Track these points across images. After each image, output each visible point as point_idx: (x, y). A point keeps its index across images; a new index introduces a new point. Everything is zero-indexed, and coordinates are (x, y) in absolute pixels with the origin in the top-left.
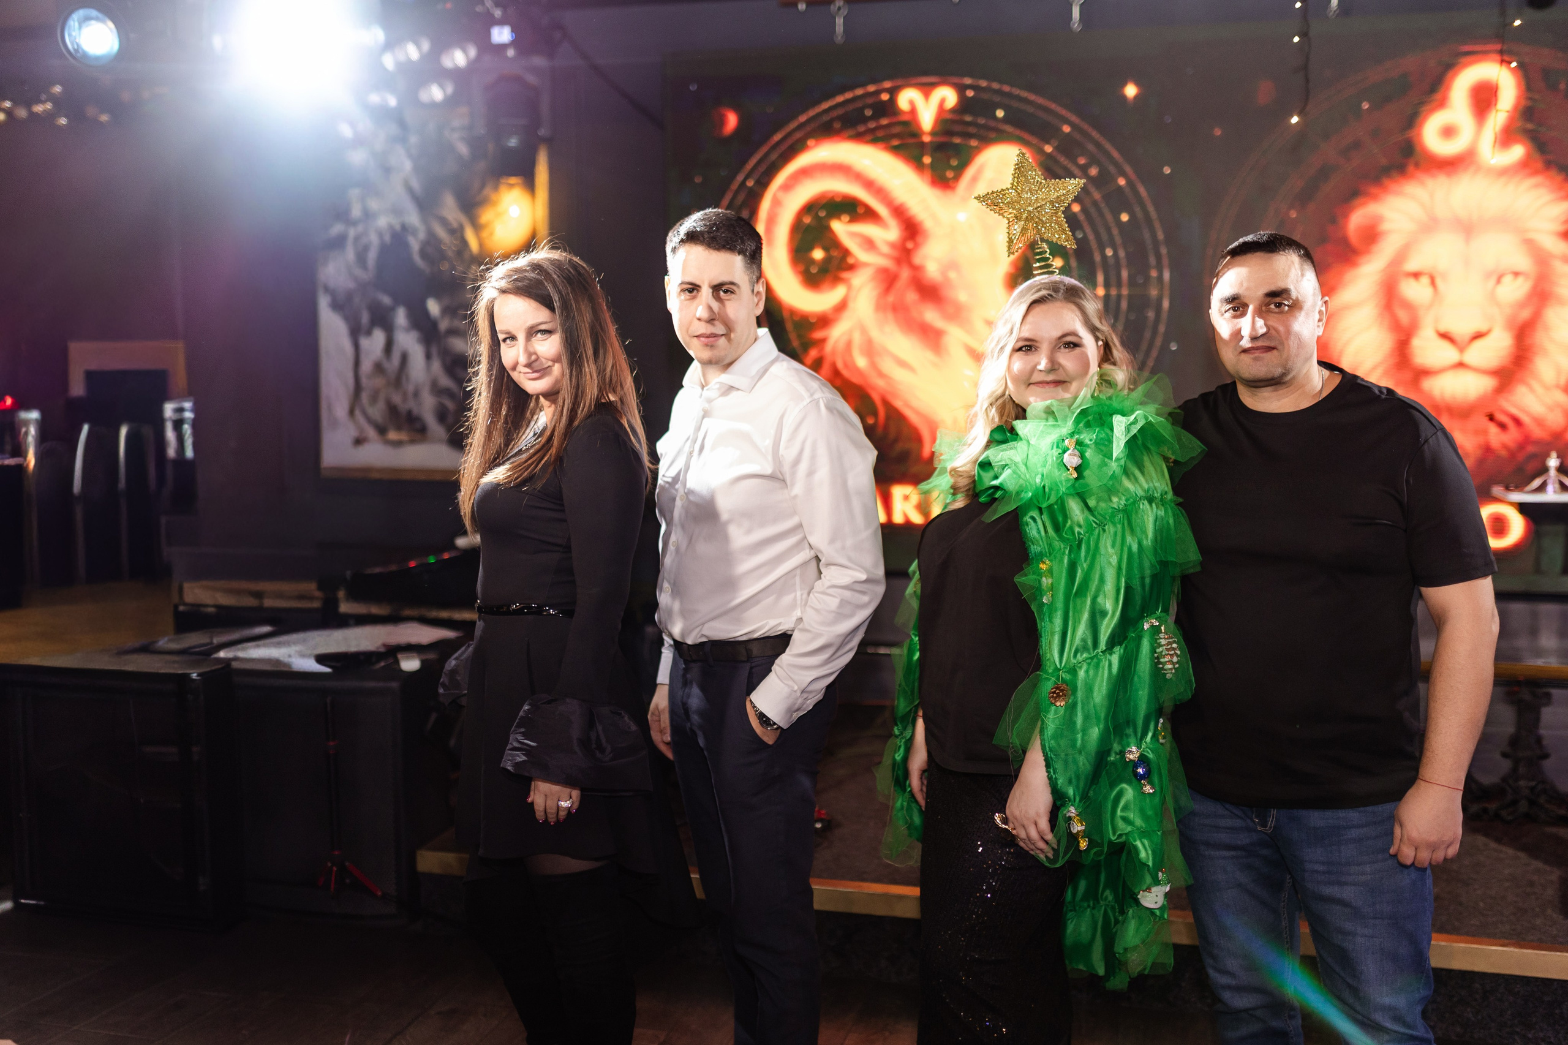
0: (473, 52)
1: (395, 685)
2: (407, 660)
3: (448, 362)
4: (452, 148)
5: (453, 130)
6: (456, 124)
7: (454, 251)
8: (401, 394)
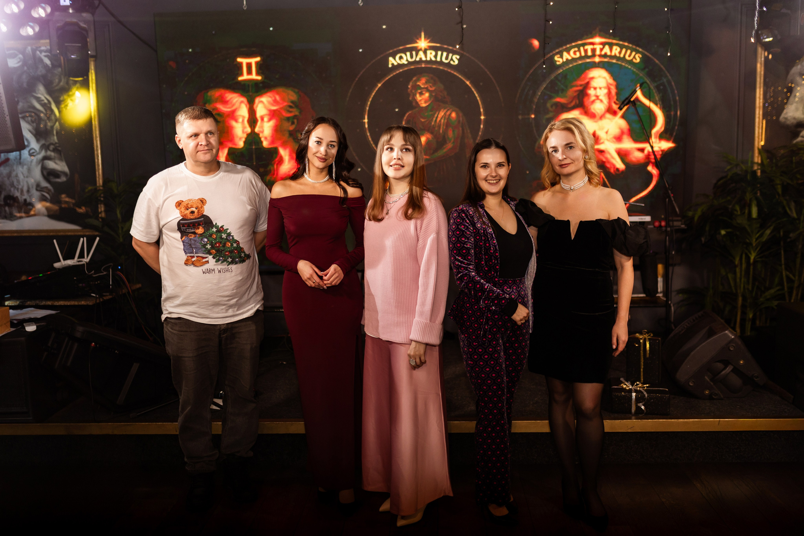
0: (49, 10)
1: (23, 339)
2: (29, 326)
3: (45, 173)
4: (41, 60)
5: (41, 52)
6: (43, 48)
7: (46, 115)
8: (19, 190)
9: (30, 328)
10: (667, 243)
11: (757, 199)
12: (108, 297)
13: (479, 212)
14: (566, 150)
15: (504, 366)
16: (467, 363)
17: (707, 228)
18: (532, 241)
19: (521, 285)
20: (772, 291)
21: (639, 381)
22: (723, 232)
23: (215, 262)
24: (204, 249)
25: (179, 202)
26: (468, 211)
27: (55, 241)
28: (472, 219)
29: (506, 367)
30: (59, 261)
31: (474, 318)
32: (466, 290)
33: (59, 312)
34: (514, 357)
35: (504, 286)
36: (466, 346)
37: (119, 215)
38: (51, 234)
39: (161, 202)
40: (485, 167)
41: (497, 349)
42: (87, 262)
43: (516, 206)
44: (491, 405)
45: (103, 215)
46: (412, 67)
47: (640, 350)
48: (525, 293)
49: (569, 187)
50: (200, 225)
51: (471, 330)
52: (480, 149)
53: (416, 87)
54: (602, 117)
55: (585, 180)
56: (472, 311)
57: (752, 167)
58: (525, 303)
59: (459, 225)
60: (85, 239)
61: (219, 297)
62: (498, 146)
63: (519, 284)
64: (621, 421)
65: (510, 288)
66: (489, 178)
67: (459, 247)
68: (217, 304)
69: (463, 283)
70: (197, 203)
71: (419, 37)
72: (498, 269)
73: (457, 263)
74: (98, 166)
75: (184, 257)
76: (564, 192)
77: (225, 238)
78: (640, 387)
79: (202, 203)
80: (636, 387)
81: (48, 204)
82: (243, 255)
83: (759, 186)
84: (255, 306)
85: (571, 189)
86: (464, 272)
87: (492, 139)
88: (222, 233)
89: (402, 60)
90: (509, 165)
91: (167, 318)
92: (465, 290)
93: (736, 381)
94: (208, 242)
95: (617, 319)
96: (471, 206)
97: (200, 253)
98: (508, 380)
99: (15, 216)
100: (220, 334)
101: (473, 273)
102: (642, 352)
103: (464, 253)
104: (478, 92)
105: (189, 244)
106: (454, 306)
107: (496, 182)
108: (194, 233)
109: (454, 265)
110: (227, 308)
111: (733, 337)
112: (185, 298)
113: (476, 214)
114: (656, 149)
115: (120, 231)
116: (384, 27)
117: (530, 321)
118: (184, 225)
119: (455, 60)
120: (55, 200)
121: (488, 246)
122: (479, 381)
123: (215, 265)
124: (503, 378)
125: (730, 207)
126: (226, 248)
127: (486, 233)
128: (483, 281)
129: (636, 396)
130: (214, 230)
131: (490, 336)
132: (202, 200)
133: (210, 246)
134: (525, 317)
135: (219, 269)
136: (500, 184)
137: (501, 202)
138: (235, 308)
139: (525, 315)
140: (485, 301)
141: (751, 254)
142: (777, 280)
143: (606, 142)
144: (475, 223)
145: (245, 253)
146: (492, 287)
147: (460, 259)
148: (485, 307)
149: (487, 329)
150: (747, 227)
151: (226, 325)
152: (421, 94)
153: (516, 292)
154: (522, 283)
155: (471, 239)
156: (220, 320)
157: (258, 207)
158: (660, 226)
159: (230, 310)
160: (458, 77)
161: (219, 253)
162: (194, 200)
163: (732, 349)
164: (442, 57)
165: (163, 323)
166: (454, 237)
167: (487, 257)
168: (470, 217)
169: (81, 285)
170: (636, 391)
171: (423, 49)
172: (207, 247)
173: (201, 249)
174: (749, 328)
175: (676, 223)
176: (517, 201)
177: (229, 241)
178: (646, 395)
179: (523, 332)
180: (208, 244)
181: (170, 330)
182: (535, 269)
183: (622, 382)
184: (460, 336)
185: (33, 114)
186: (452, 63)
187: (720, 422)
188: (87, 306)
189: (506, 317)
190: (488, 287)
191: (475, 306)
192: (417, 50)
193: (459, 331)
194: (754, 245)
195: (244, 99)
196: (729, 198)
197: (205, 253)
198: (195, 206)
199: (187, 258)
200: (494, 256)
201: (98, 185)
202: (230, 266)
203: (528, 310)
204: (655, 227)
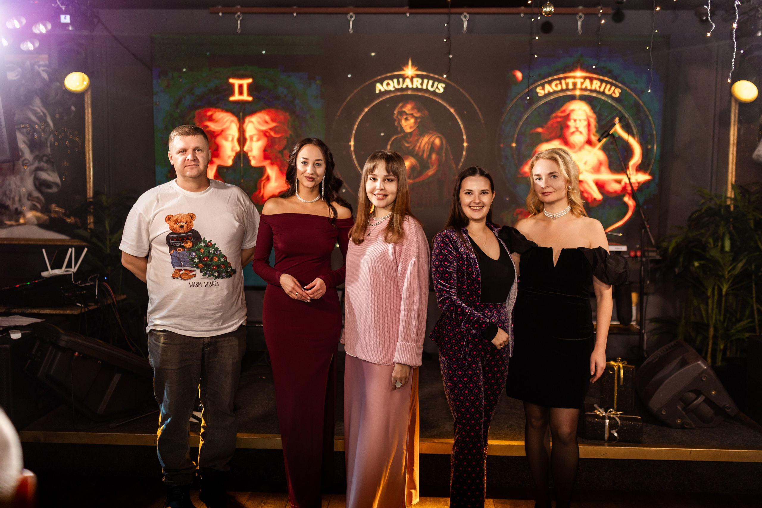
1: (7, 346)
2: (14, 333)
3: (37, 184)
4: (39, 75)
5: (39, 66)
6: (42, 63)
7: (40, 126)
8: (11, 200)
9: (16, 336)
10: (642, 273)
11: (730, 233)
12: (93, 307)
13: (463, 238)
14: (549, 179)
15: (483, 389)
16: (446, 385)
17: (681, 260)
18: (514, 268)
19: (501, 309)
20: (743, 323)
21: (613, 408)
22: (696, 264)
23: (203, 276)
24: (192, 263)
25: (169, 216)
26: (451, 236)
27: (44, 250)
28: (456, 244)
29: (484, 390)
30: (47, 270)
31: (455, 340)
32: (448, 314)
33: (44, 320)
34: (493, 381)
35: (485, 310)
36: (446, 368)
37: (107, 227)
38: (40, 243)
39: (151, 216)
40: (470, 194)
41: (477, 372)
42: (75, 272)
43: (500, 233)
44: (468, 428)
45: (92, 226)
46: (399, 94)
47: (614, 378)
48: (505, 318)
49: (551, 215)
50: (189, 239)
51: (451, 353)
52: (466, 176)
53: (402, 113)
54: (581, 148)
55: (567, 209)
56: (453, 334)
57: (726, 202)
58: (505, 328)
59: (443, 249)
60: (73, 249)
61: (204, 311)
62: (482, 174)
63: (500, 309)
64: (594, 447)
65: (491, 313)
66: (473, 204)
67: (442, 271)
68: (201, 317)
69: (445, 306)
70: (186, 218)
71: (406, 64)
72: (480, 293)
73: (439, 286)
74: (90, 178)
75: (172, 270)
76: (546, 219)
77: (213, 252)
78: (613, 414)
79: (191, 217)
80: (609, 414)
81: (39, 214)
82: (229, 270)
83: (731, 220)
84: (238, 322)
85: (553, 217)
86: (446, 295)
87: (477, 167)
88: (210, 247)
89: (389, 86)
90: (493, 193)
91: (152, 330)
92: (446, 313)
93: (707, 411)
94: (196, 256)
95: (596, 346)
96: (455, 232)
97: (188, 266)
98: (486, 403)
99: (6, 224)
100: (203, 348)
101: (455, 297)
102: (616, 379)
103: (447, 277)
104: (462, 120)
105: (177, 257)
106: (436, 328)
107: (480, 209)
108: (183, 247)
109: (436, 289)
110: (212, 322)
111: (705, 368)
112: (171, 310)
113: (460, 239)
114: (633, 181)
115: (108, 243)
116: (373, 54)
117: (510, 345)
118: (173, 239)
119: (441, 88)
120: (45, 210)
121: (471, 271)
122: (458, 403)
123: (202, 279)
124: (481, 401)
125: (704, 239)
126: (214, 263)
127: (468, 259)
128: (464, 304)
129: (609, 423)
130: (202, 244)
131: (470, 359)
132: (191, 215)
133: (198, 260)
134: (504, 342)
135: (206, 283)
136: (483, 211)
137: (485, 228)
138: (219, 322)
139: (505, 340)
140: (465, 325)
141: (723, 285)
142: (747, 313)
143: (585, 173)
144: (458, 248)
145: (232, 268)
146: (473, 311)
147: (442, 282)
148: (466, 330)
149: (467, 352)
150: (720, 260)
151: (209, 339)
152: (406, 119)
153: (496, 316)
154: (503, 308)
155: (454, 263)
156: (205, 333)
157: (245, 224)
158: (636, 256)
159: (215, 324)
160: (442, 105)
161: (206, 267)
162: (183, 215)
163: (704, 380)
164: (428, 85)
165: (147, 335)
166: (437, 261)
167: (469, 281)
168: (454, 241)
169: (67, 294)
170: (609, 418)
171: (410, 76)
172: (195, 260)
173: (189, 262)
174: (720, 358)
175: (651, 254)
176: (500, 228)
177: (216, 255)
178: (619, 423)
179: (503, 357)
180: (196, 258)
181: (154, 342)
182: (516, 295)
183: (596, 409)
184: (441, 358)
185: (28, 126)
186: (437, 91)
187: (692, 452)
188: (72, 315)
189: (486, 341)
190: (469, 311)
191: (457, 328)
192: (404, 78)
193: (440, 353)
194: (726, 277)
195: (234, 119)
196: (703, 231)
197: (193, 266)
198: (184, 220)
199: (175, 271)
200: (476, 281)
201: (88, 196)
202: (217, 280)
203: (509, 334)
204: (630, 257)
